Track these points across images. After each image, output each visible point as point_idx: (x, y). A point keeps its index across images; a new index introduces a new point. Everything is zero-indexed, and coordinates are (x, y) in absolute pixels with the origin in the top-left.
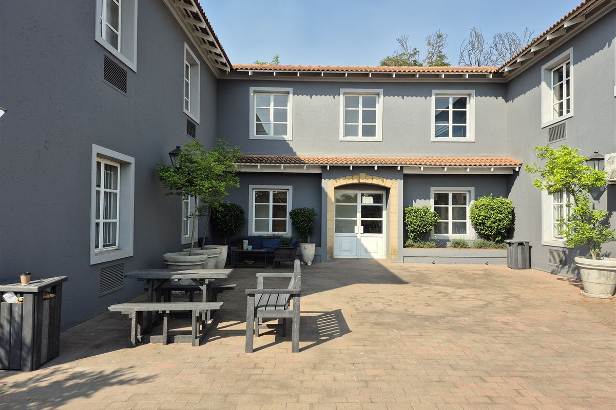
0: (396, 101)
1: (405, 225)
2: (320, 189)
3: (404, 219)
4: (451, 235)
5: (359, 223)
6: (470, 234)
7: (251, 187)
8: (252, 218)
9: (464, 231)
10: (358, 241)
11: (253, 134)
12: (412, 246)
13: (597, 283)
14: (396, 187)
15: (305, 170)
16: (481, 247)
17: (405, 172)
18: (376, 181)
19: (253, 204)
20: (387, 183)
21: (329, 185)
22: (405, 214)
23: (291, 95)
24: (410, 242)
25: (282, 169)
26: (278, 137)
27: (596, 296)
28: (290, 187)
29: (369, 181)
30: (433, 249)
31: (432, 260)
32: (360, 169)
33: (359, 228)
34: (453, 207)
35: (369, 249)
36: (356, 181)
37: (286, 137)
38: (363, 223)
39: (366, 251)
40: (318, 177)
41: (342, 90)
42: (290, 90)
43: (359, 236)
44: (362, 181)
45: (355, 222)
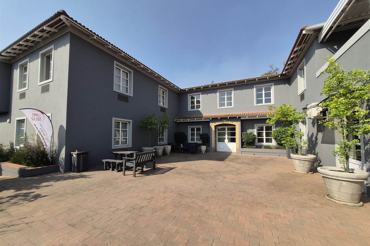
0: (239, 92)
1: (242, 139)
2: (209, 126)
3: (242, 137)
4: (265, 143)
5: (226, 138)
6: (274, 143)
7: (189, 127)
8: (190, 137)
9: (271, 142)
10: (226, 145)
11: (190, 109)
12: (246, 147)
13: (299, 166)
14: (238, 125)
15: (203, 120)
16: (277, 149)
17: (242, 119)
18: (230, 123)
19: (190, 132)
20: (234, 123)
21: (213, 125)
22: (241, 135)
23: (201, 95)
24: (245, 146)
25: (196, 120)
26: (197, 109)
27: (298, 172)
28: (201, 126)
29: (227, 123)
30: (254, 149)
31: (254, 153)
32: (222, 119)
33: (226, 140)
34: (266, 132)
35: (230, 148)
36: (222, 123)
37: (199, 109)
38: (228, 138)
39: (230, 149)
40: (209, 122)
41: (218, 91)
42: (201, 93)
43: (226, 143)
44: (224, 123)
45: (225, 138)
